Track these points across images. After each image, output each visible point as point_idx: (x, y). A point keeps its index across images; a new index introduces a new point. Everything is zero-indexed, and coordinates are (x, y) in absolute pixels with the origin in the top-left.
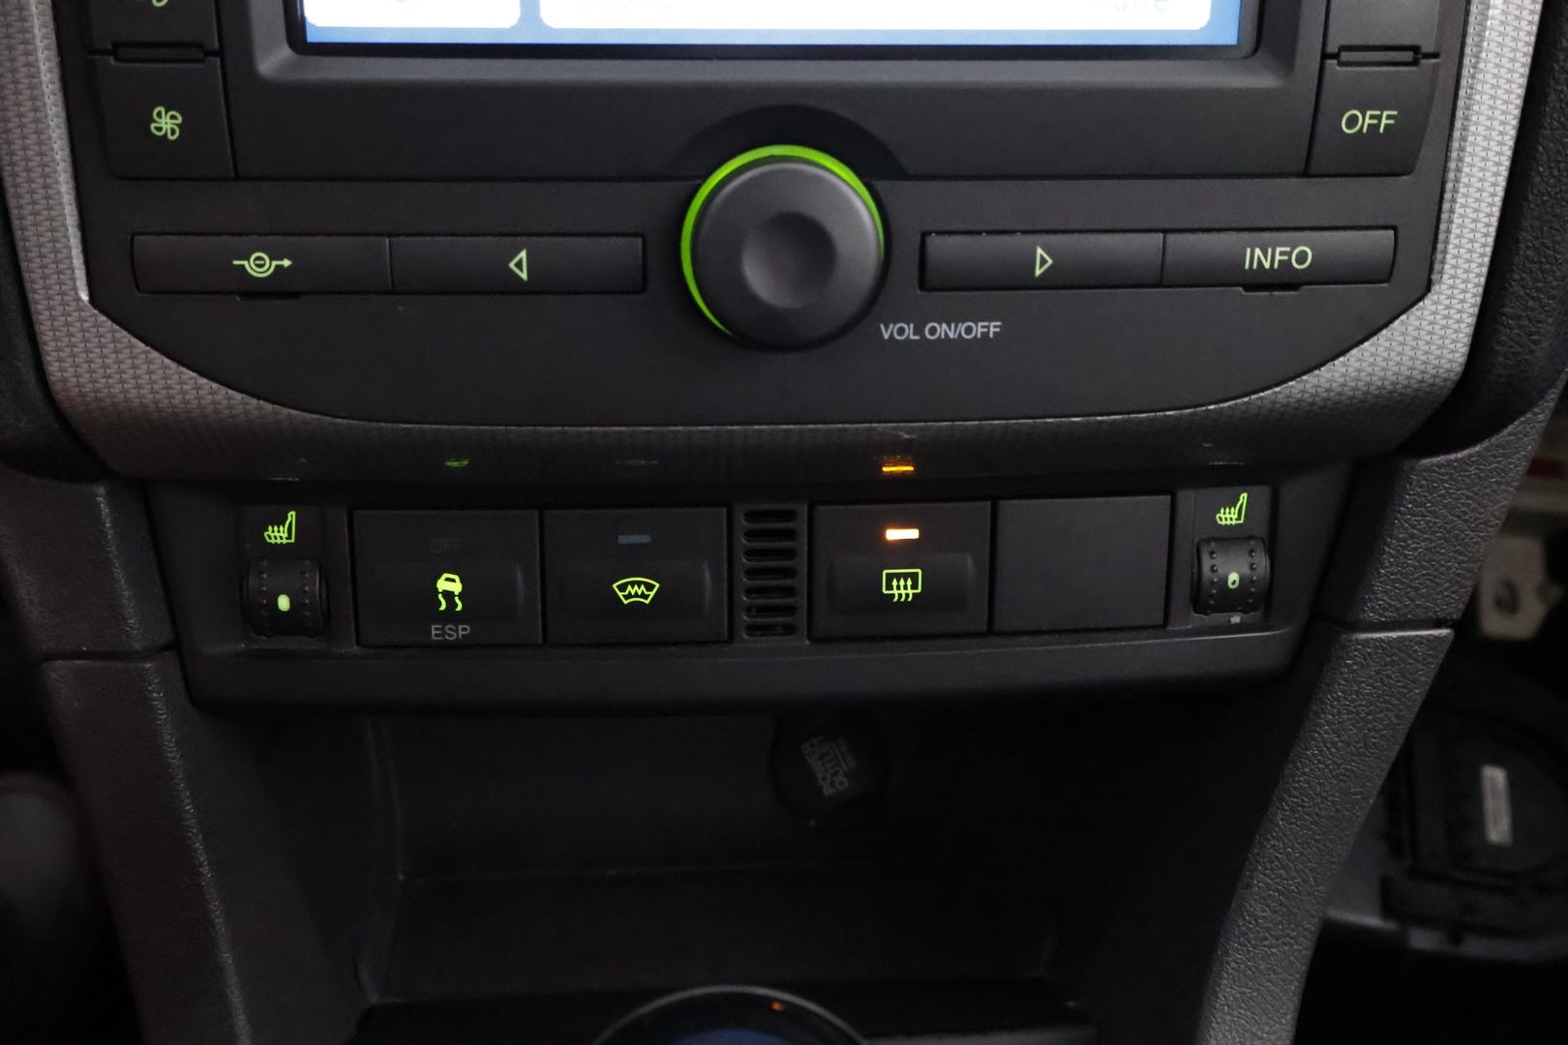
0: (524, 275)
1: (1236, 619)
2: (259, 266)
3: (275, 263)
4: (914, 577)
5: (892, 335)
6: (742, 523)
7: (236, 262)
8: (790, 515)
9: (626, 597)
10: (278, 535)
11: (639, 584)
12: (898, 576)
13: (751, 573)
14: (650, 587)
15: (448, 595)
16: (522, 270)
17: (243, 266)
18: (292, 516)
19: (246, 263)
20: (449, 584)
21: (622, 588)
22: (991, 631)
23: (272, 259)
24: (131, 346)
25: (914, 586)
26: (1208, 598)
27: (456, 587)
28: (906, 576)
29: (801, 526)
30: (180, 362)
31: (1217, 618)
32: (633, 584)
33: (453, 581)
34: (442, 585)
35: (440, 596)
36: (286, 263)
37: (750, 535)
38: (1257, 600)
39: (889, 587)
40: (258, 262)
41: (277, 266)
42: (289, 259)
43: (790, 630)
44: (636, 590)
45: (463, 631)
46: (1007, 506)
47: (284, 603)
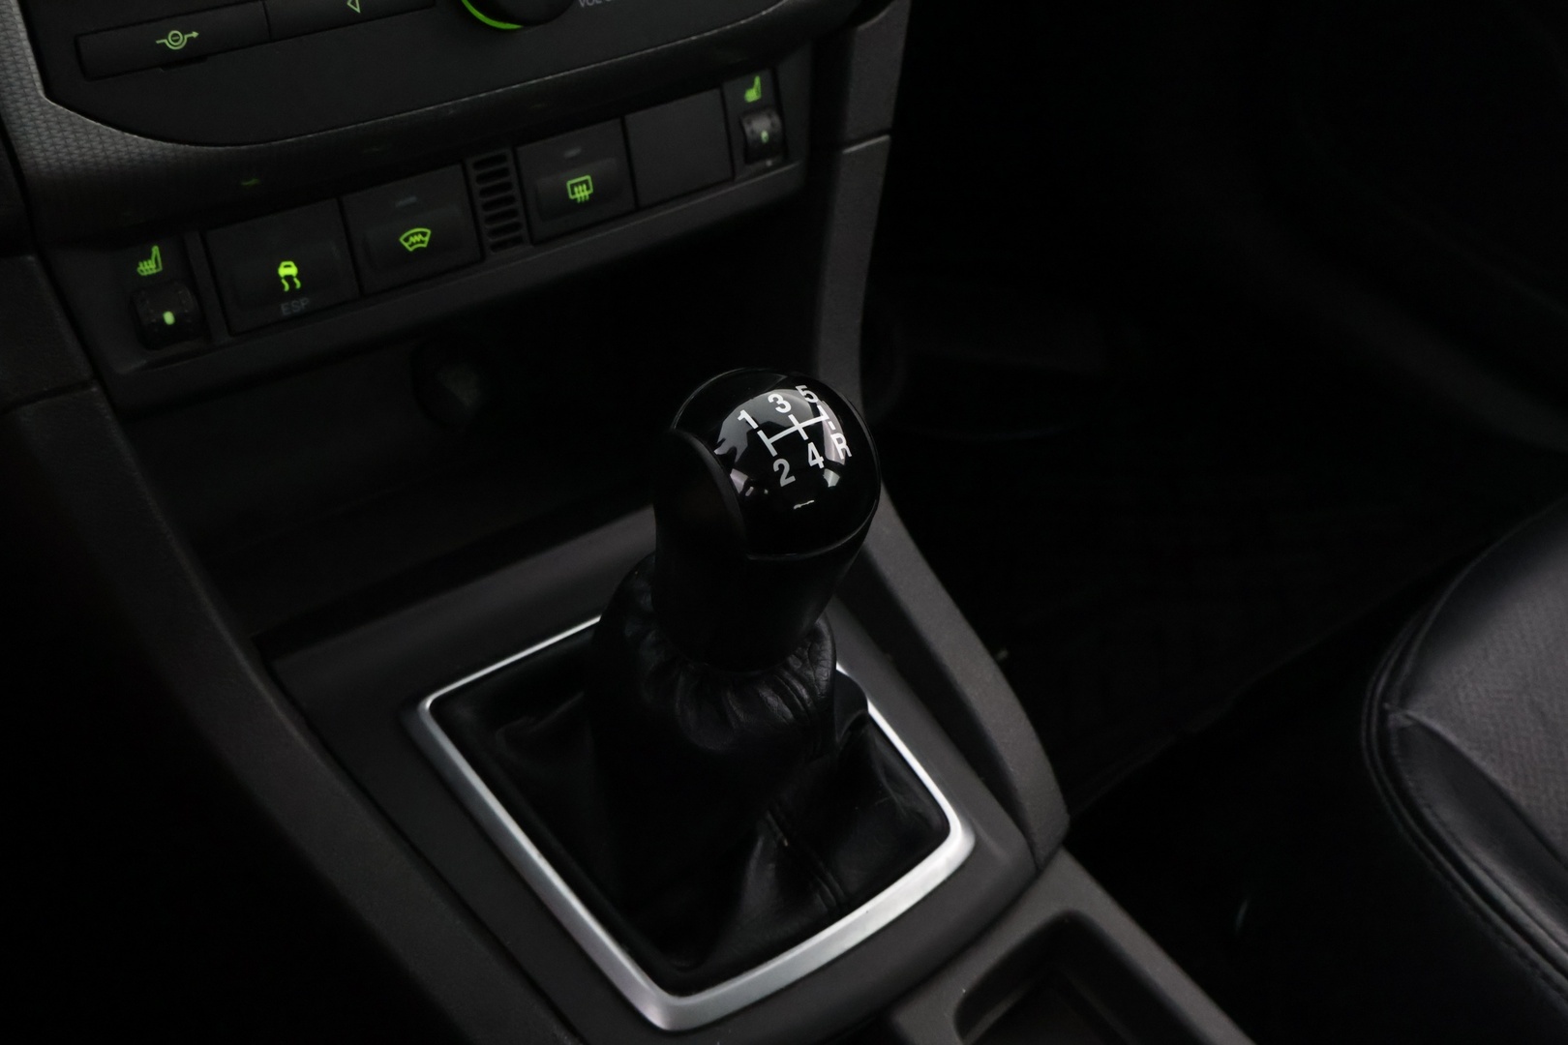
0: (358, 10)
1: (769, 163)
2: (176, 41)
3: (186, 36)
4: (586, 182)
5: (586, 4)
6: (473, 173)
7: (158, 42)
8: (502, 159)
9: (411, 246)
10: (148, 267)
11: (417, 234)
12: (577, 184)
13: (487, 206)
14: (424, 234)
15: (289, 278)
16: (356, 6)
17: (164, 44)
18: (155, 250)
19: (165, 41)
20: (288, 270)
21: (407, 240)
22: (638, 209)
23: (183, 33)
24: (85, 125)
25: (588, 189)
26: (754, 152)
27: (293, 271)
28: (581, 183)
29: (509, 164)
30: (124, 129)
31: (759, 165)
32: (413, 235)
33: (289, 266)
34: (283, 271)
35: (284, 282)
36: (195, 34)
37: (481, 179)
38: (778, 147)
39: (573, 193)
40: (175, 38)
41: (189, 39)
42: (196, 31)
43: (518, 241)
44: (416, 239)
45: (303, 303)
46: (630, 118)
47: (169, 318)
